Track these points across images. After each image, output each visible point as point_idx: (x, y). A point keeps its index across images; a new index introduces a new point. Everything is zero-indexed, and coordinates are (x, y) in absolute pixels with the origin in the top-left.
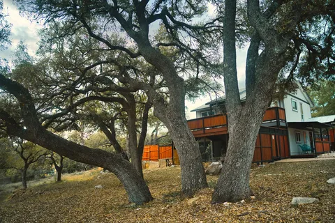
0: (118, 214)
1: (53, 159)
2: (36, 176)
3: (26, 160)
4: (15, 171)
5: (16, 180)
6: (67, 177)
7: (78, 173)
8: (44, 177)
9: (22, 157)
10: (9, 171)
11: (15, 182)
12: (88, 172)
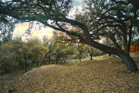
0: (124, 75)
1: (89, 51)
2: (82, 57)
3: (80, 51)
4: (75, 55)
5: (75, 58)
6: (94, 58)
7: (98, 57)
8: (85, 58)
9: (79, 50)
10: (73, 55)
11: (75, 59)
12: (102, 57)
